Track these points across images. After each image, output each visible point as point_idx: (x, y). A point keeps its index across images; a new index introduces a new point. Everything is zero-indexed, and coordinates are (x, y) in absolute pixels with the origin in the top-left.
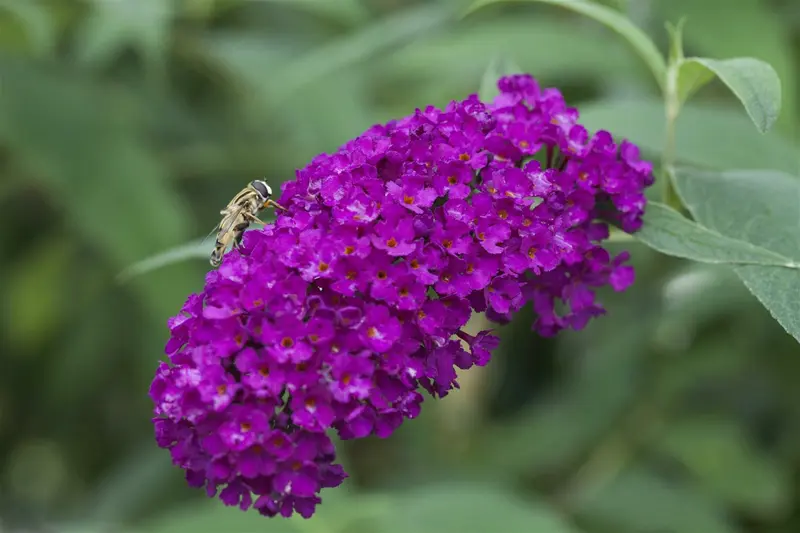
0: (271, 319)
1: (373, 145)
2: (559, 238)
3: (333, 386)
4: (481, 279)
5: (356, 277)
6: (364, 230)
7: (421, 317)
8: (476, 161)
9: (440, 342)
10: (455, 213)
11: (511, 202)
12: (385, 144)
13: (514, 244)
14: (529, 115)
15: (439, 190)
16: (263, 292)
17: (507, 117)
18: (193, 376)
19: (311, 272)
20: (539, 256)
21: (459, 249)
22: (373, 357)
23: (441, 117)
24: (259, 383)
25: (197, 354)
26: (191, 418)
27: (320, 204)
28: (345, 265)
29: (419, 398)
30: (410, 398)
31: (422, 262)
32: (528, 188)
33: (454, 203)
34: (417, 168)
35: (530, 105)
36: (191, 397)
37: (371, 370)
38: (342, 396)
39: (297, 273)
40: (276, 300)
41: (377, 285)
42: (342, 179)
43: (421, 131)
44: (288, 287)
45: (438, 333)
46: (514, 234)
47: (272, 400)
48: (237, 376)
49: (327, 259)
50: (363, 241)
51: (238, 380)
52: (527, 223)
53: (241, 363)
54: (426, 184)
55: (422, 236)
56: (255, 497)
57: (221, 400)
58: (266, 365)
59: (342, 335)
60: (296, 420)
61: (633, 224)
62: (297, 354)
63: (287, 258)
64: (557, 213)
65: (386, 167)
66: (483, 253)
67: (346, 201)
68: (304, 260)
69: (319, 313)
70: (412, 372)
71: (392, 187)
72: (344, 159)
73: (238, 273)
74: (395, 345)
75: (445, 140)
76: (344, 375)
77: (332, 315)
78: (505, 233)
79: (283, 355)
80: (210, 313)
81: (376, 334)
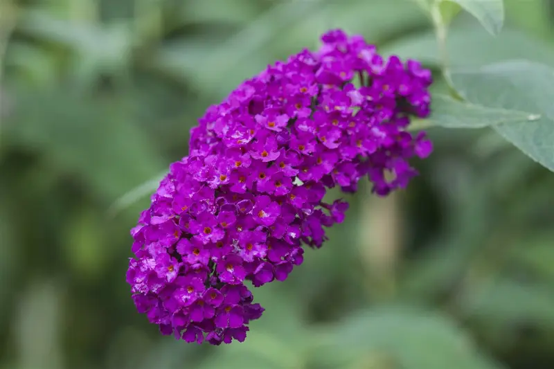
0: (194, 217)
1: (243, 93)
2: (376, 131)
3: (242, 252)
4: (328, 167)
5: (246, 180)
6: (245, 149)
7: (293, 198)
8: (312, 91)
9: (308, 212)
10: (304, 127)
11: (338, 113)
12: (250, 91)
13: (345, 140)
14: (343, 55)
15: (290, 114)
16: (187, 201)
17: (329, 60)
18: (151, 263)
19: (215, 183)
20: (365, 145)
21: (310, 149)
22: (264, 230)
23: (285, 67)
24: (194, 260)
25: (151, 248)
26: (155, 290)
27: (216, 138)
28: (236, 174)
29: (301, 251)
30: (295, 251)
31: (287, 162)
32: (349, 102)
33: (301, 120)
34: (273, 103)
35: (343, 49)
36: (152, 276)
37: (264, 238)
38: (249, 258)
39: (207, 185)
40: (195, 204)
41: (260, 182)
42: (226, 119)
43: (272, 78)
44: (202, 195)
45: (305, 206)
46: (344, 132)
47: (204, 269)
48: (179, 258)
49: (224, 172)
50: (246, 156)
51: (180, 261)
52: (352, 125)
53: (180, 249)
54: (281, 112)
55: (284, 146)
56: (205, 334)
57: (171, 275)
58: (197, 247)
59: (242, 219)
60: (222, 279)
61: (424, 112)
62: (215, 236)
63: (199, 176)
64: (371, 115)
65: (254, 106)
66: (326, 150)
67: (231, 132)
68: (209, 175)
69: (225, 208)
70: (293, 235)
71: (259, 118)
72: (226, 106)
73: (169, 192)
74: (278, 219)
75: (290, 81)
76: (247, 245)
77: (233, 207)
78: (338, 134)
79: (206, 239)
80: (156, 220)
81: (265, 215)
